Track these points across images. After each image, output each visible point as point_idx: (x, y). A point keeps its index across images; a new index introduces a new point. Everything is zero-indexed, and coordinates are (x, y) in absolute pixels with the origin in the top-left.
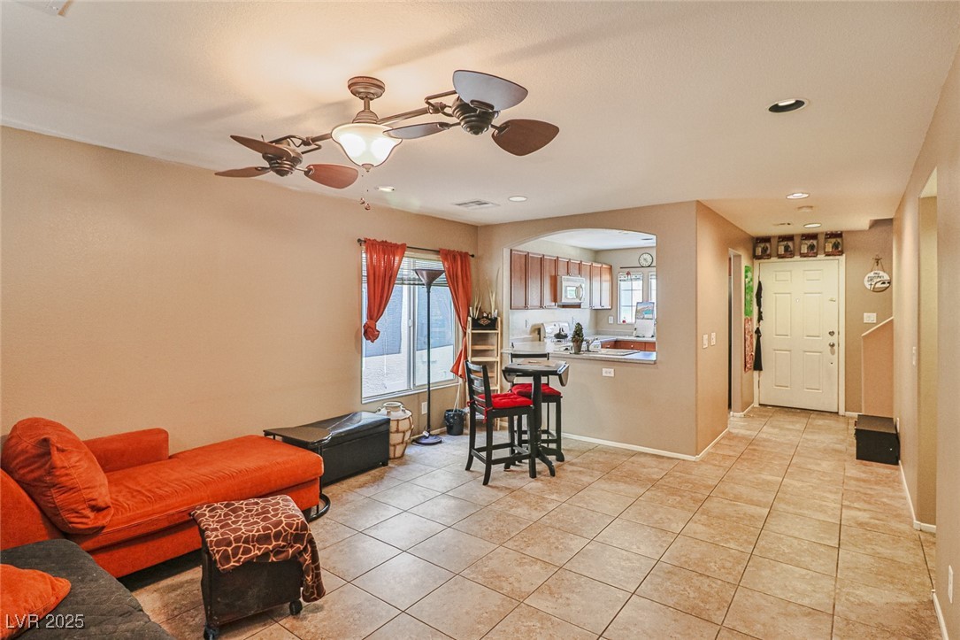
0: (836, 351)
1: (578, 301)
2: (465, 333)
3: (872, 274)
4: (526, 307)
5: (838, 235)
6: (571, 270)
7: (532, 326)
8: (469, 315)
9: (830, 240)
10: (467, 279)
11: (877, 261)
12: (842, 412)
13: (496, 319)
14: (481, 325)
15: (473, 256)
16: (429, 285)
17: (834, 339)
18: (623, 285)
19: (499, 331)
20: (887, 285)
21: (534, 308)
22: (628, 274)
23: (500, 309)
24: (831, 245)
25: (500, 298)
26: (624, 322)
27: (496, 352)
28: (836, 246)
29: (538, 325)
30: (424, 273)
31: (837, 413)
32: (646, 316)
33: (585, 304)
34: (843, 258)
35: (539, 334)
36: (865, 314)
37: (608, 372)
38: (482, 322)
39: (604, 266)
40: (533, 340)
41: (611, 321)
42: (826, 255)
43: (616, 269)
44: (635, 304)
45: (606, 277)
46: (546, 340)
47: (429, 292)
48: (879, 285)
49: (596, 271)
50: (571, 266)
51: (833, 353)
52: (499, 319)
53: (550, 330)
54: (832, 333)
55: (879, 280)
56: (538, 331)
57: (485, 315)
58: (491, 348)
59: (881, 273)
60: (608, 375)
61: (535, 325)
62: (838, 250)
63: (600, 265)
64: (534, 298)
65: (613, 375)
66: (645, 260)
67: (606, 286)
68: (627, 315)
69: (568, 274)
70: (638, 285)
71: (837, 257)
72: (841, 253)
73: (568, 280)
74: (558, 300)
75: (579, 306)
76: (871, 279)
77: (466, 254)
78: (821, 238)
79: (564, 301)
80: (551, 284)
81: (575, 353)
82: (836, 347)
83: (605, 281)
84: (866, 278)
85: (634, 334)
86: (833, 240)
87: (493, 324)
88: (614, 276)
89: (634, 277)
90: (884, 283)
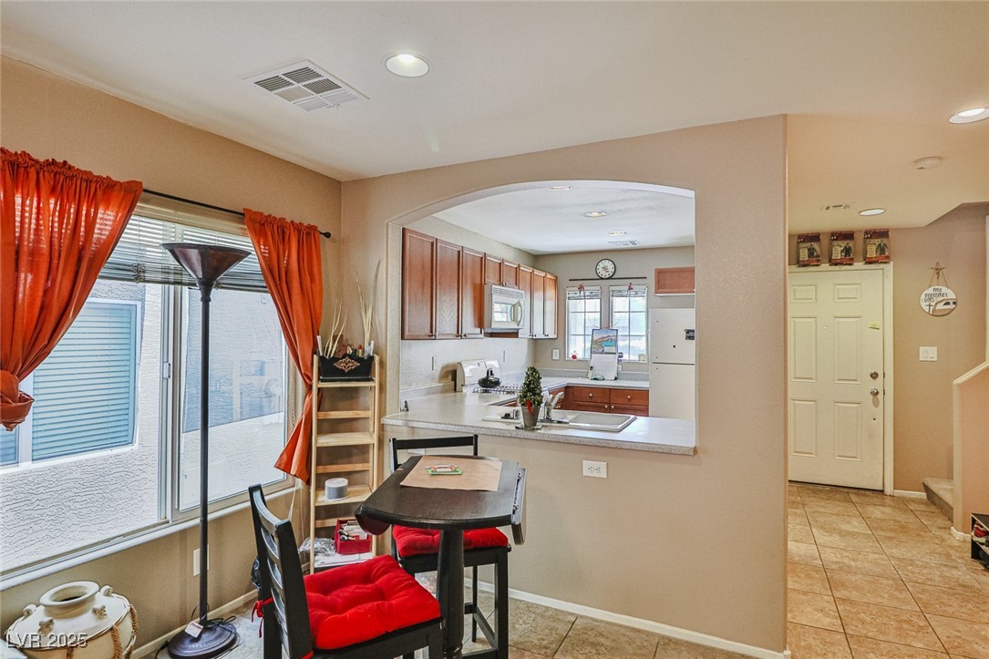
0: (881, 403)
1: (514, 326)
2: (309, 388)
3: (930, 291)
4: (432, 335)
5: (883, 234)
6: (505, 278)
7: (443, 368)
8: (315, 351)
9: (872, 241)
10: (312, 280)
11: (938, 270)
12: (889, 489)
13: (371, 359)
14: (341, 372)
15: (327, 235)
16: (207, 285)
17: (877, 385)
18: (572, 304)
19: (376, 384)
20: (952, 306)
21: (446, 337)
22: (581, 288)
23: (382, 341)
24: (874, 248)
25: (380, 317)
26: (574, 357)
27: (371, 423)
28: (881, 249)
29: (454, 365)
30: (194, 254)
31: (882, 491)
32: (606, 349)
33: (525, 333)
34: (889, 267)
35: (454, 379)
36: (921, 348)
37: (594, 468)
38: (341, 365)
39: (549, 276)
40: (444, 391)
41: (556, 357)
42: (866, 263)
43: (564, 281)
44: (589, 332)
45: (551, 293)
46: (464, 390)
47: (206, 300)
48: (940, 306)
49: (539, 283)
50: (505, 272)
51: (876, 404)
52: (377, 358)
53: (472, 373)
54: (874, 376)
55: (941, 298)
56: (452, 376)
57: (350, 351)
58: (361, 414)
59: (944, 290)
60: (595, 474)
61: (447, 366)
62: (883, 257)
63: (543, 274)
64: (446, 320)
65: (604, 475)
66: (605, 268)
67: (551, 305)
68: (578, 346)
69: (501, 284)
70: (594, 304)
71: (882, 266)
72: (887, 260)
73: (501, 293)
74: (486, 323)
75: (514, 334)
76: (930, 297)
77: (312, 229)
78: (859, 238)
79: (496, 326)
80: (475, 298)
81: (526, 428)
82: (880, 396)
83: (550, 299)
84: (923, 297)
85: (590, 375)
86: (877, 241)
87: (364, 368)
88: (561, 292)
89: (587, 293)
90: (947, 303)
